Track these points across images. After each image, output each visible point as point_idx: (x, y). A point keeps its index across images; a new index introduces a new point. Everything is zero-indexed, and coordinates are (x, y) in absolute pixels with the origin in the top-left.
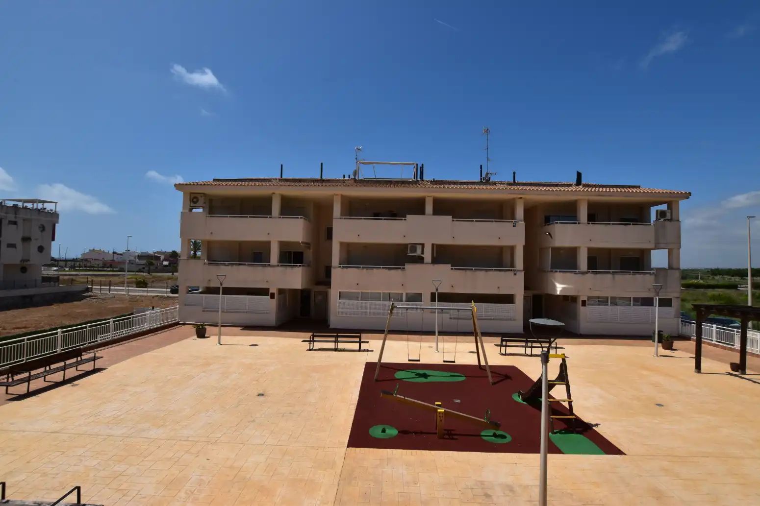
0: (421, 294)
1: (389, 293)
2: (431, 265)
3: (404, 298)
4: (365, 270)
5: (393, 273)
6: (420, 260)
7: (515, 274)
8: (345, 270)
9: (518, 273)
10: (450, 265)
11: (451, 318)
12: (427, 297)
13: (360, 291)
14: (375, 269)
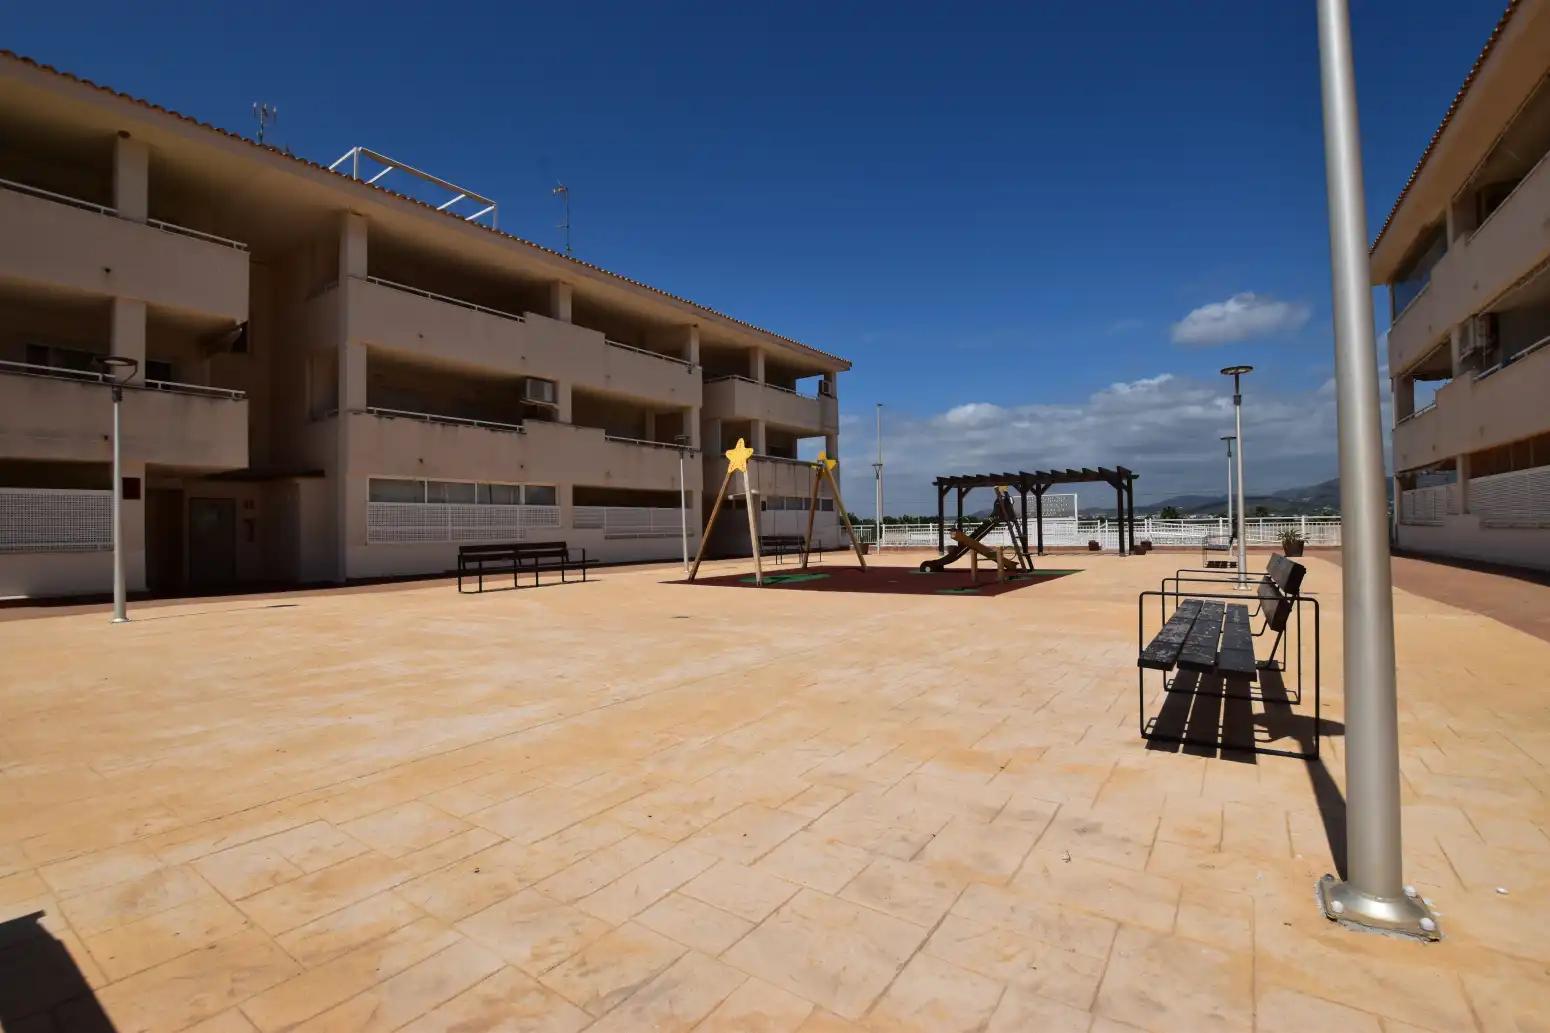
0: (552, 490)
1: (490, 486)
2: (572, 429)
3: (523, 499)
4: (438, 426)
5: (501, 437)
6: (546, 415)
7: (692, 457)
8: (385, 421)
9: (695, 455)
10: (603, 431)
11: (606, 538)
12: (565, 496)
13: (425, 479)
14: (461, 426)
